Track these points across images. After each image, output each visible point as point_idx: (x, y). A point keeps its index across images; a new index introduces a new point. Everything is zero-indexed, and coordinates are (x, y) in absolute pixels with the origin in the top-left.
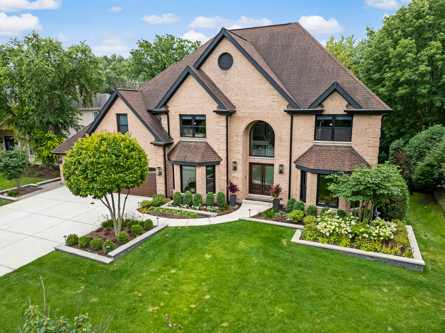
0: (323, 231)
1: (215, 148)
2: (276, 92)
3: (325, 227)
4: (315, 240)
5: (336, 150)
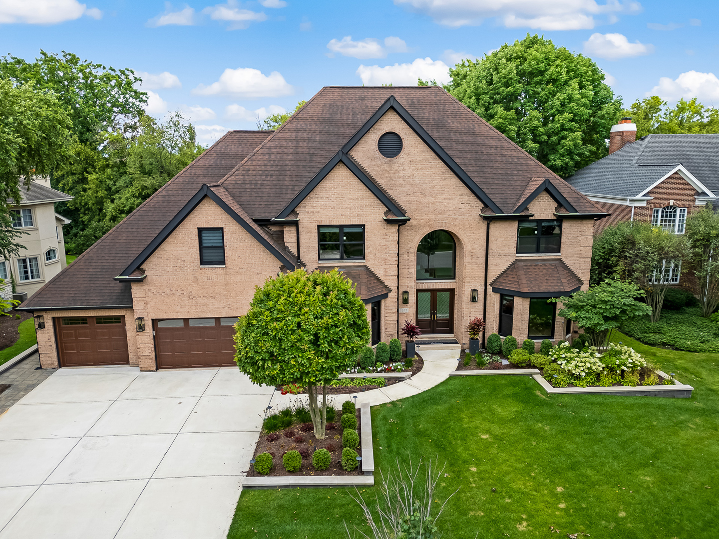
1: (380, 273)
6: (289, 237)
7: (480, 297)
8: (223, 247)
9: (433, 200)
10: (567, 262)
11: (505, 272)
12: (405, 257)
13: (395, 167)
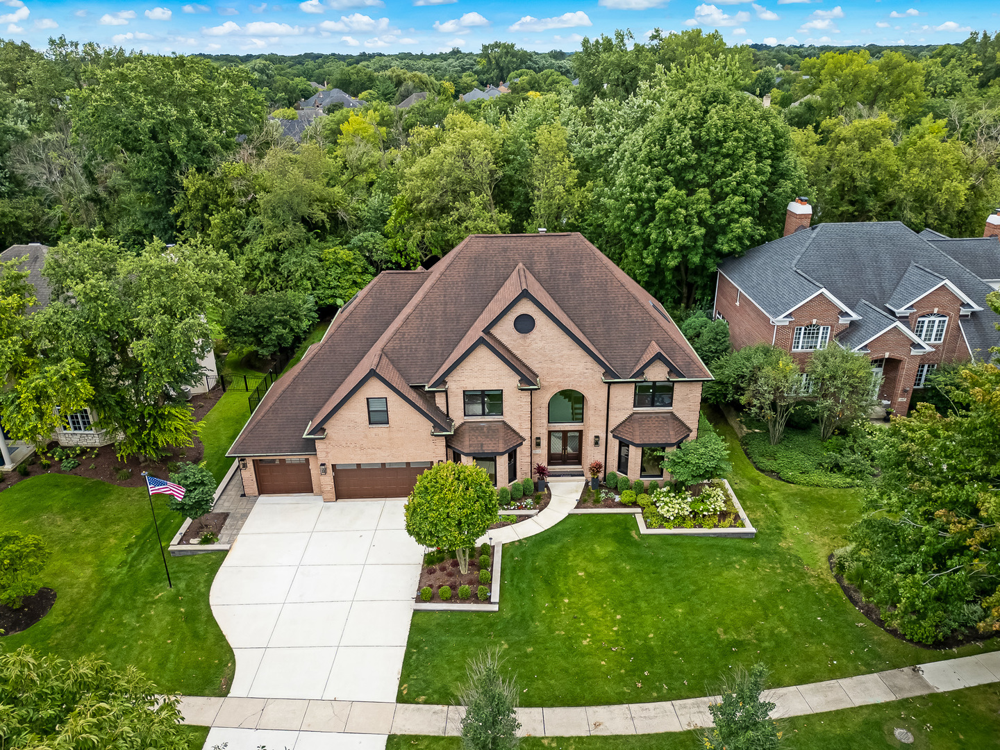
0: (667, 515)
1: (515, 426)
2: (590, 359)
3: (668, 511)
4: (661, 526)
5: (658, 417)
6: (440, 401)
7: (602, 442)
8: (387, 411)
9: (560, 366)
10: (678, 414)
11: (624, 422)
12: (538, 410)
13: (528, 341)
